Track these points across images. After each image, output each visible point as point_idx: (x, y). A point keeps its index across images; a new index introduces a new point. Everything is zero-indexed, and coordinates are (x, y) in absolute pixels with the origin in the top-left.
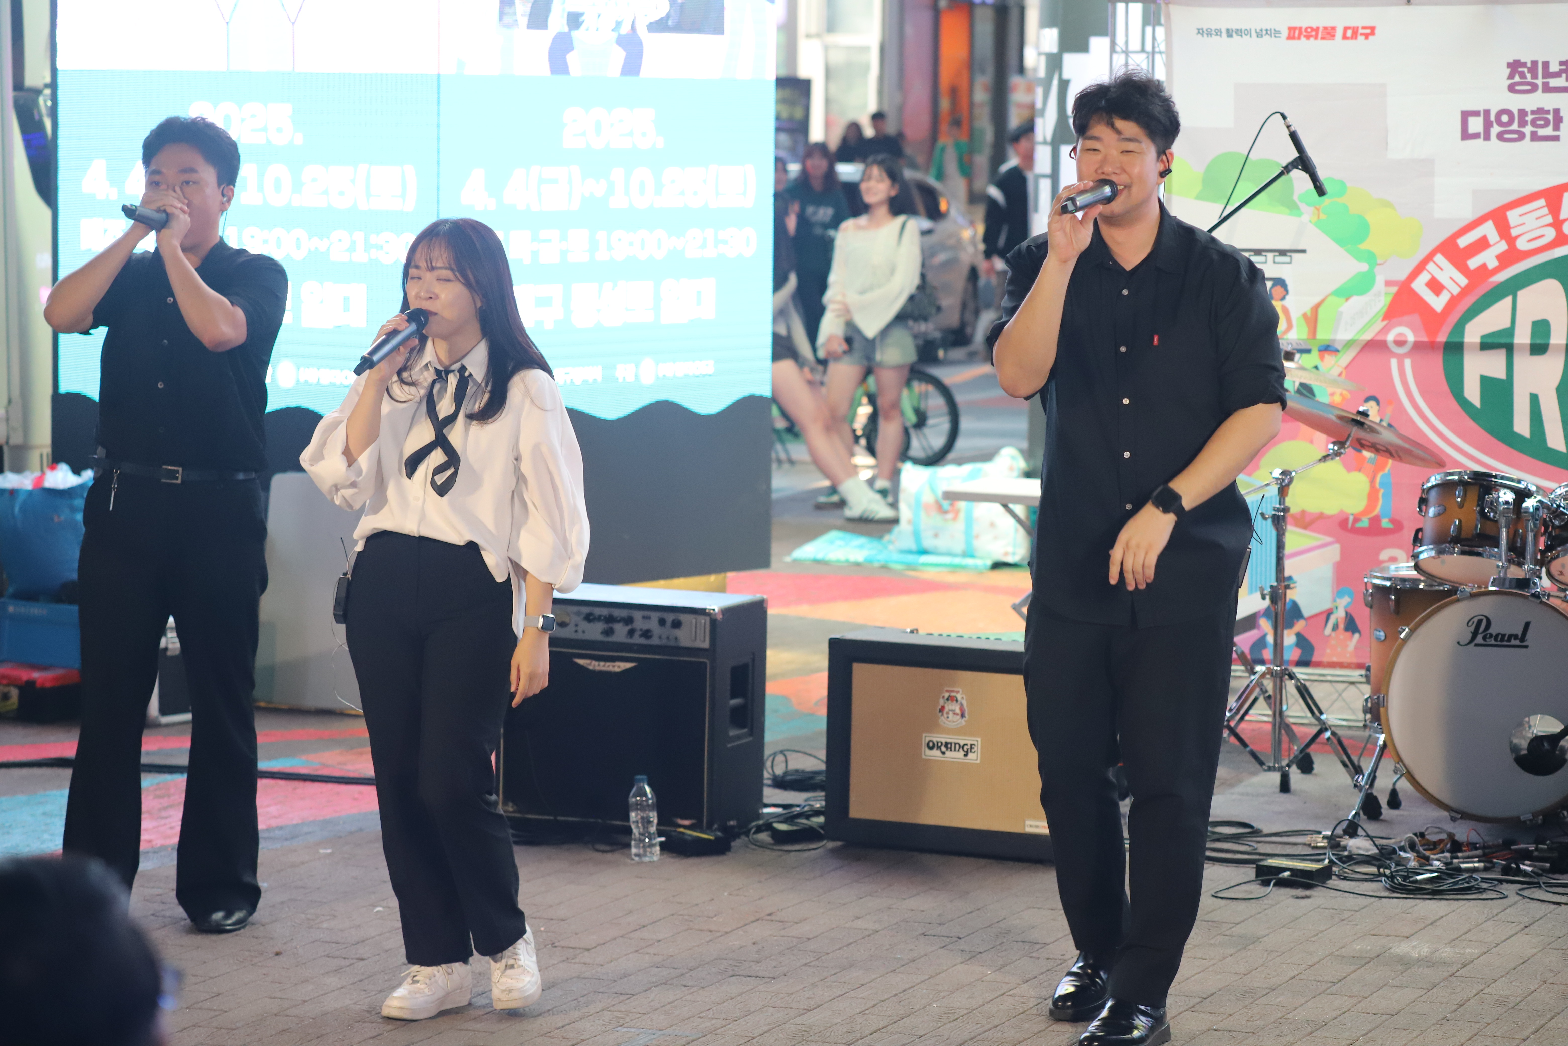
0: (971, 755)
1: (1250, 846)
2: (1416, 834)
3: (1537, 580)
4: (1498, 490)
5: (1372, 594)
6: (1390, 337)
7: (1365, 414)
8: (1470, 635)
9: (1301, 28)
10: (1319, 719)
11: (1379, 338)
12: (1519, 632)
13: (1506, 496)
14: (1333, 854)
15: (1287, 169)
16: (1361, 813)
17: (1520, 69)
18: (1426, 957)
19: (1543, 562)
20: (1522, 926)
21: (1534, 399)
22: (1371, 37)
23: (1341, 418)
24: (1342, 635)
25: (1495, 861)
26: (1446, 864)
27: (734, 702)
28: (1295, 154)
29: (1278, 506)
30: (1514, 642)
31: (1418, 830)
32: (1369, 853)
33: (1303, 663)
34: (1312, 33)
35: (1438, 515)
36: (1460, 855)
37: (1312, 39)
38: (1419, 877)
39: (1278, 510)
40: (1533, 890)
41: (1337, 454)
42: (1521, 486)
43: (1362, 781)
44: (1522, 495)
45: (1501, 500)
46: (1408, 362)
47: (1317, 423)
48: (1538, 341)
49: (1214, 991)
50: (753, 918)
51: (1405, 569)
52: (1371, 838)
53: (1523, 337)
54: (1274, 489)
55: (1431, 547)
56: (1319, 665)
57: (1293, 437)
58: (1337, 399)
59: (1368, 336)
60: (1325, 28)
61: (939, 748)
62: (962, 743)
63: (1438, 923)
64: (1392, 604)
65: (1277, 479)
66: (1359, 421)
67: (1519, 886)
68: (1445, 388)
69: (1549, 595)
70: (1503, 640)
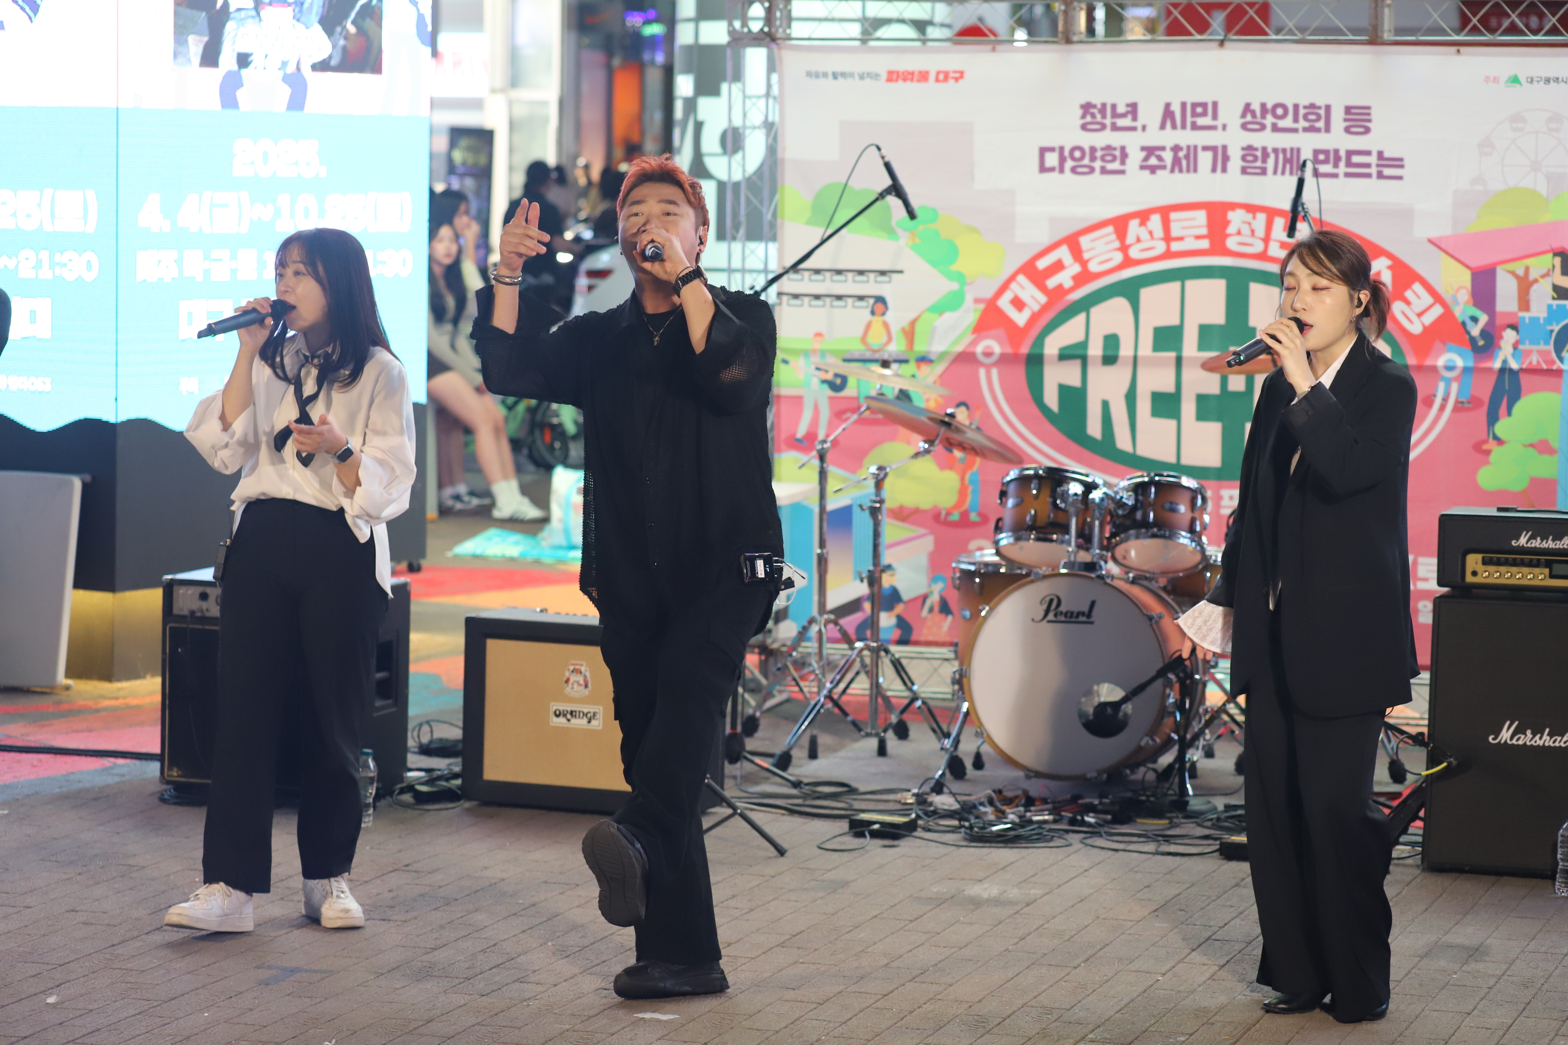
0: (594, 722)
1: (846, 803)
2: (994, 791)
3: (1102, 563)
4: (1068, 483)
5: (959, 578)
6: (979, 349)
7: (952, 416)
8: (1042, 614)
9: (898, 72)
10: (910, 690)
11: (970, 350)
12: (1086, 609)
13: (1075, 488)
14: (920, 810)
15: (882, 196)
16: (948, 775)
17: (1092, 110)
18: (995, 897)
19: (1108, 546)
20: (1082, 870)
21: (1105, 405)
22: (961, 81)
23: (931, 419)
24: (937, 616)
25: (1063, 813)
26: (1020, 817)
27: (380, 675)
28: (888, 182)
29: (874, 498)
30: (1082, 619)
31: (997, 787)
32: (953, 808)
33: (903, 641)
34: (908, 76)
35: (1017, 506)
36: (1033, 808)
37: (908, 83)
38: (995, 828)
39: (875, 502)
40: (1095, 839)
41: (927, 452)
42: (1089, 480)
43: (947, 743)
44: (1090, 487)
45: (1071, 492)
46: (994, 372)
47: (913, 426)
48: (1110, 353)
49: (802, 929)
50: (391, 869)
51: (989, 555)
52: (954, 795)
53: (1095, 350)
54: (871, 483)
55: (1010, 534)
56: (917, 643)
57: (893, 438)
58: (932, 405)
59: (959, 348)
60: (920, 72)
61: (565, 715)
62: (585, 711)
63: (1008, 868)
64: (976, 586)
65: (874, 474)
66: (947, 423)
67: (1082, 836)
68: (1026, 394)
69: (1113, 577)
70: (1071, 617)
